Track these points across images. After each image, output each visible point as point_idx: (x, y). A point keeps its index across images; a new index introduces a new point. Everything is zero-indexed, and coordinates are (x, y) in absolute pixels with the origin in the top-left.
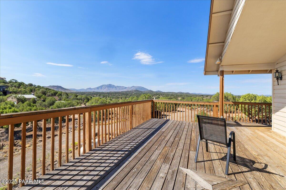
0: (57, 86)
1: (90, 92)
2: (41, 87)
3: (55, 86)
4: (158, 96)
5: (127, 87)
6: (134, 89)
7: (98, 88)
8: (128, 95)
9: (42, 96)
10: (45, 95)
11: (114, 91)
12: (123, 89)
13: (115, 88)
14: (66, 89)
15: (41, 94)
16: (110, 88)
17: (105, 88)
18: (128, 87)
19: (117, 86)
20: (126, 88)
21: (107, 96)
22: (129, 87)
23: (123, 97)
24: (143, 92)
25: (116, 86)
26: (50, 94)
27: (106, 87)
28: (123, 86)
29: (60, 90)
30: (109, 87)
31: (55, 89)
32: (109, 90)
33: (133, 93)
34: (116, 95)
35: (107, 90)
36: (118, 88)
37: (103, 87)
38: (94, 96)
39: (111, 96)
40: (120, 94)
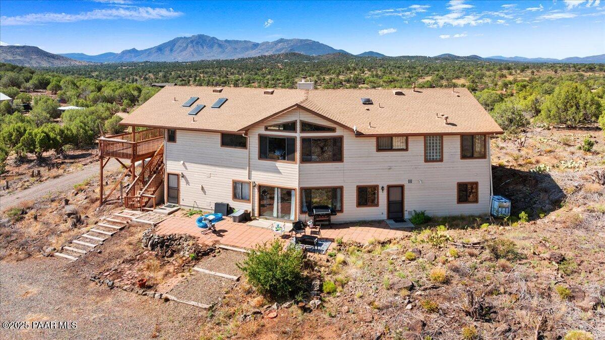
0: (23, 47)
1: (135, 64)
3: (18, 47)
5: (260, 42)
6: (284, 49)
7: (160, 49)
11: (214, 58)
12: (247, 49)
13: (220, 46)
14: (53, 57)
16: (203, 48)
17: (185, 48)
18: (263, 44)
19: (226, 41)
20: (256, 45)
21: (190, 76)
22: (268, 43)
23: (242, 79)
25: (222, 41)
27: (187, 45)
28: (245, 41)
29: (33, 63)
30: (197, 43)
31: (18, 58)
32: (198, 53)
33: (279, 64)
34: (219, 73)
35: (193, 55)
36: (229, 48)
37: (178, 44)
38: (147, 76)
39: (204, 77)
40: (232, 69)
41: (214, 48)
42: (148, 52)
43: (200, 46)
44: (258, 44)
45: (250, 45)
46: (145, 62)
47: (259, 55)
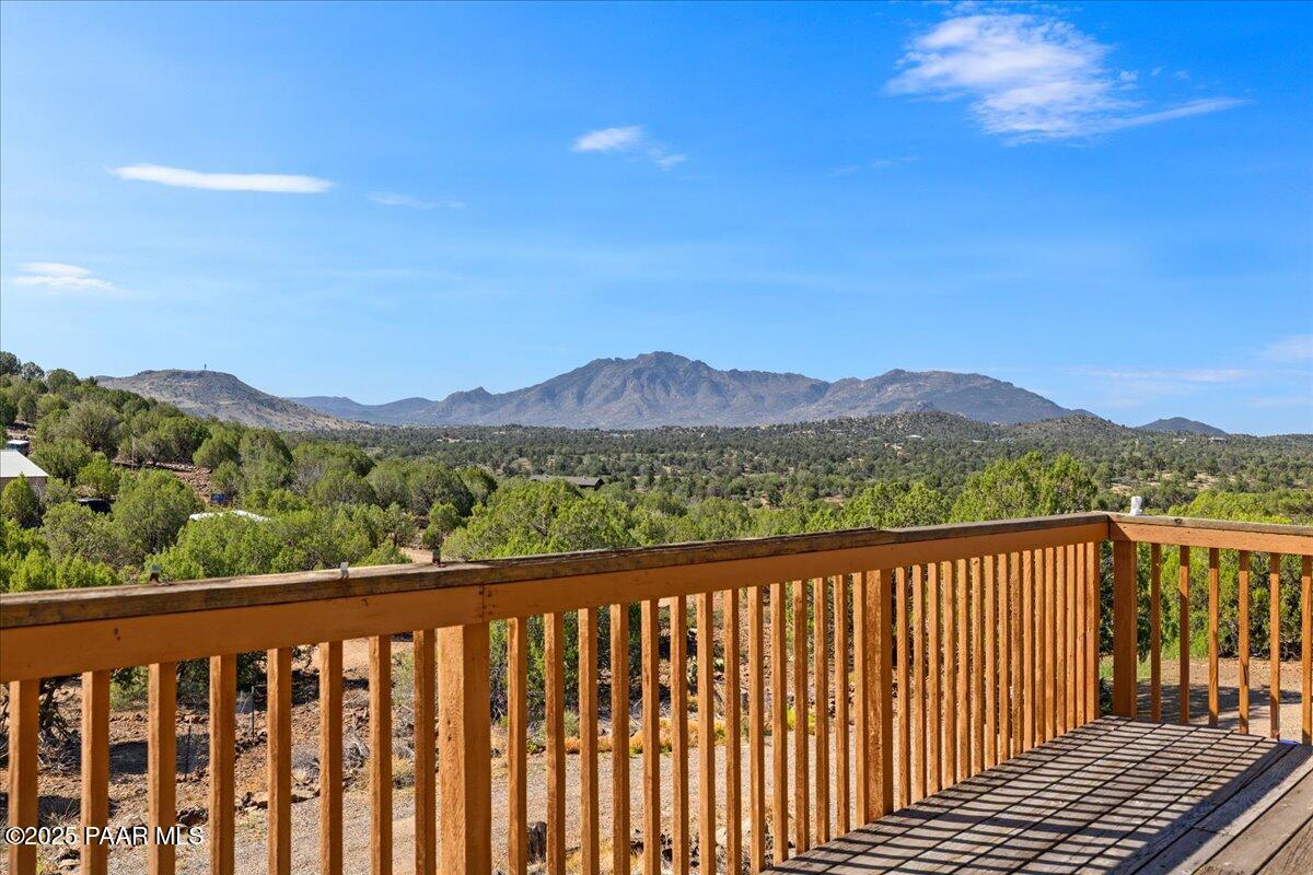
0: (201, 374)
1: (482, 432)
2: (78, 383)
3: (188, 375)
4: (1166, 476)
5: (832, 380)
6: (907, 401)
7: (550, 391)
8: (841, 467)
9: (85, 461)
10: (112, 452)
11: (698, 425)
12: (793, 401)
13: (716, 388)
14: (272, 403)
15: (78, 443)
16: (668, 393)
17: (617, 394)
18: (842, 385)
19: (734, 374)
20: (819, 389)
21: (635, 471)
22: (854, 381)
23: (794, 482)
24: (1000, 434)
25: (720, 373)
26: (150, 448)
27: (624, 384)
28: (789, 376)
29: (227, 411)
30: (652, 379)
31: (186, 404)
32: (654, 406)
33: (895, 446)
34: (719, 464)
35: (640, 414)
36: (741, 394)
37: (600, 380)
38: (514, 465)
39: (674, 474)
40: (757, 453)
41: (700, 395)
42: (516, 402)
43: (659, 387)
44: (826, 386)
45: (803, 388)
46: (508, 428)
47: (834, 417)
